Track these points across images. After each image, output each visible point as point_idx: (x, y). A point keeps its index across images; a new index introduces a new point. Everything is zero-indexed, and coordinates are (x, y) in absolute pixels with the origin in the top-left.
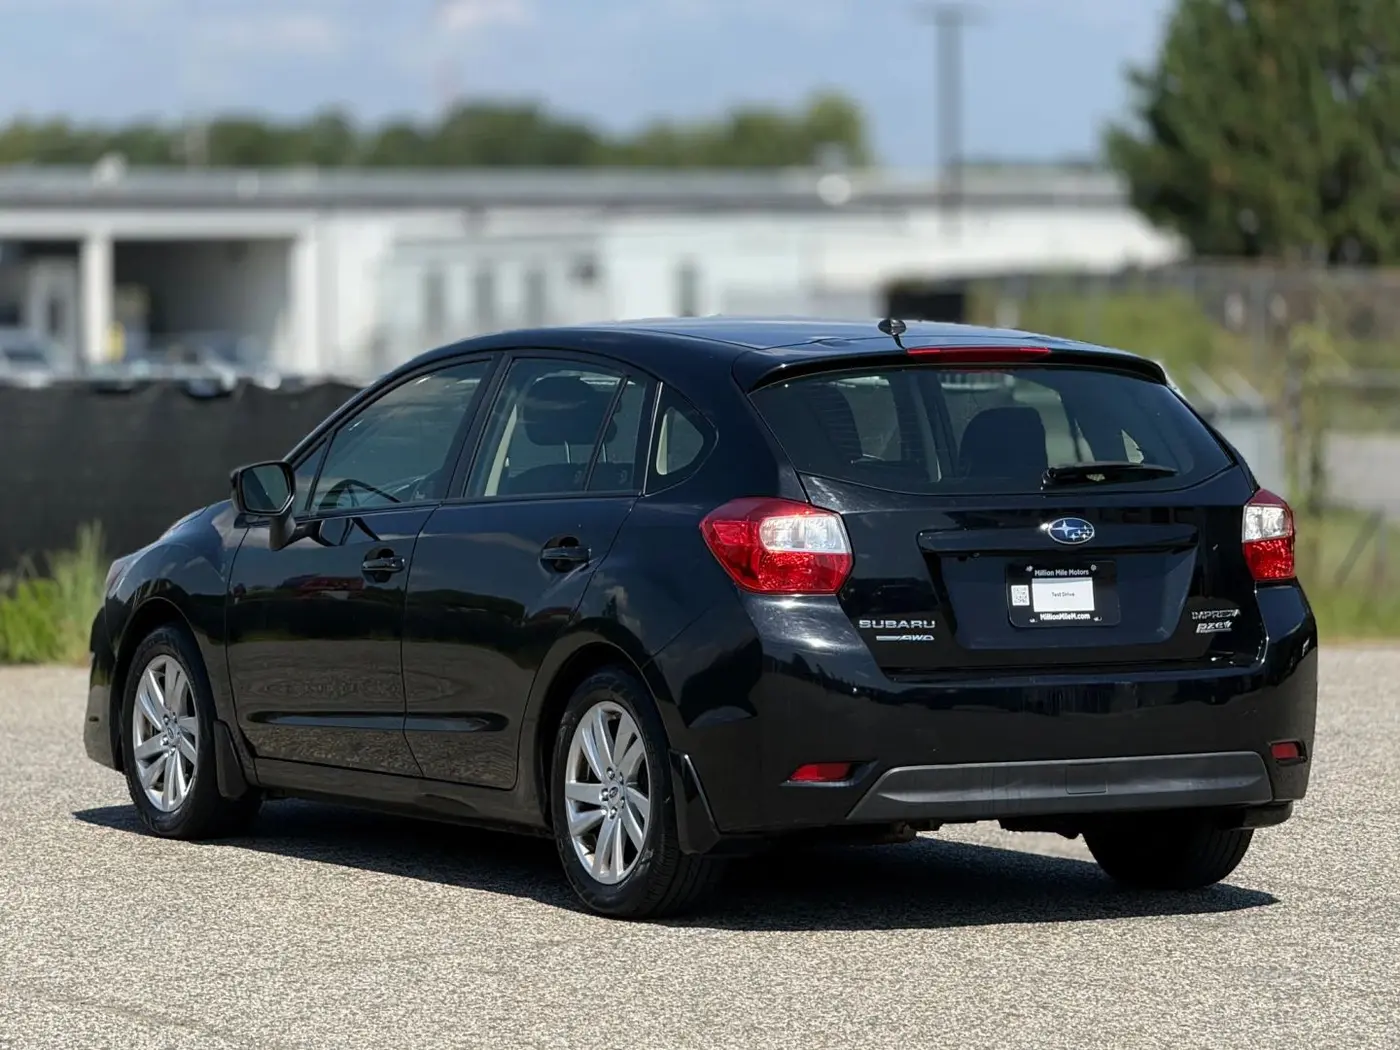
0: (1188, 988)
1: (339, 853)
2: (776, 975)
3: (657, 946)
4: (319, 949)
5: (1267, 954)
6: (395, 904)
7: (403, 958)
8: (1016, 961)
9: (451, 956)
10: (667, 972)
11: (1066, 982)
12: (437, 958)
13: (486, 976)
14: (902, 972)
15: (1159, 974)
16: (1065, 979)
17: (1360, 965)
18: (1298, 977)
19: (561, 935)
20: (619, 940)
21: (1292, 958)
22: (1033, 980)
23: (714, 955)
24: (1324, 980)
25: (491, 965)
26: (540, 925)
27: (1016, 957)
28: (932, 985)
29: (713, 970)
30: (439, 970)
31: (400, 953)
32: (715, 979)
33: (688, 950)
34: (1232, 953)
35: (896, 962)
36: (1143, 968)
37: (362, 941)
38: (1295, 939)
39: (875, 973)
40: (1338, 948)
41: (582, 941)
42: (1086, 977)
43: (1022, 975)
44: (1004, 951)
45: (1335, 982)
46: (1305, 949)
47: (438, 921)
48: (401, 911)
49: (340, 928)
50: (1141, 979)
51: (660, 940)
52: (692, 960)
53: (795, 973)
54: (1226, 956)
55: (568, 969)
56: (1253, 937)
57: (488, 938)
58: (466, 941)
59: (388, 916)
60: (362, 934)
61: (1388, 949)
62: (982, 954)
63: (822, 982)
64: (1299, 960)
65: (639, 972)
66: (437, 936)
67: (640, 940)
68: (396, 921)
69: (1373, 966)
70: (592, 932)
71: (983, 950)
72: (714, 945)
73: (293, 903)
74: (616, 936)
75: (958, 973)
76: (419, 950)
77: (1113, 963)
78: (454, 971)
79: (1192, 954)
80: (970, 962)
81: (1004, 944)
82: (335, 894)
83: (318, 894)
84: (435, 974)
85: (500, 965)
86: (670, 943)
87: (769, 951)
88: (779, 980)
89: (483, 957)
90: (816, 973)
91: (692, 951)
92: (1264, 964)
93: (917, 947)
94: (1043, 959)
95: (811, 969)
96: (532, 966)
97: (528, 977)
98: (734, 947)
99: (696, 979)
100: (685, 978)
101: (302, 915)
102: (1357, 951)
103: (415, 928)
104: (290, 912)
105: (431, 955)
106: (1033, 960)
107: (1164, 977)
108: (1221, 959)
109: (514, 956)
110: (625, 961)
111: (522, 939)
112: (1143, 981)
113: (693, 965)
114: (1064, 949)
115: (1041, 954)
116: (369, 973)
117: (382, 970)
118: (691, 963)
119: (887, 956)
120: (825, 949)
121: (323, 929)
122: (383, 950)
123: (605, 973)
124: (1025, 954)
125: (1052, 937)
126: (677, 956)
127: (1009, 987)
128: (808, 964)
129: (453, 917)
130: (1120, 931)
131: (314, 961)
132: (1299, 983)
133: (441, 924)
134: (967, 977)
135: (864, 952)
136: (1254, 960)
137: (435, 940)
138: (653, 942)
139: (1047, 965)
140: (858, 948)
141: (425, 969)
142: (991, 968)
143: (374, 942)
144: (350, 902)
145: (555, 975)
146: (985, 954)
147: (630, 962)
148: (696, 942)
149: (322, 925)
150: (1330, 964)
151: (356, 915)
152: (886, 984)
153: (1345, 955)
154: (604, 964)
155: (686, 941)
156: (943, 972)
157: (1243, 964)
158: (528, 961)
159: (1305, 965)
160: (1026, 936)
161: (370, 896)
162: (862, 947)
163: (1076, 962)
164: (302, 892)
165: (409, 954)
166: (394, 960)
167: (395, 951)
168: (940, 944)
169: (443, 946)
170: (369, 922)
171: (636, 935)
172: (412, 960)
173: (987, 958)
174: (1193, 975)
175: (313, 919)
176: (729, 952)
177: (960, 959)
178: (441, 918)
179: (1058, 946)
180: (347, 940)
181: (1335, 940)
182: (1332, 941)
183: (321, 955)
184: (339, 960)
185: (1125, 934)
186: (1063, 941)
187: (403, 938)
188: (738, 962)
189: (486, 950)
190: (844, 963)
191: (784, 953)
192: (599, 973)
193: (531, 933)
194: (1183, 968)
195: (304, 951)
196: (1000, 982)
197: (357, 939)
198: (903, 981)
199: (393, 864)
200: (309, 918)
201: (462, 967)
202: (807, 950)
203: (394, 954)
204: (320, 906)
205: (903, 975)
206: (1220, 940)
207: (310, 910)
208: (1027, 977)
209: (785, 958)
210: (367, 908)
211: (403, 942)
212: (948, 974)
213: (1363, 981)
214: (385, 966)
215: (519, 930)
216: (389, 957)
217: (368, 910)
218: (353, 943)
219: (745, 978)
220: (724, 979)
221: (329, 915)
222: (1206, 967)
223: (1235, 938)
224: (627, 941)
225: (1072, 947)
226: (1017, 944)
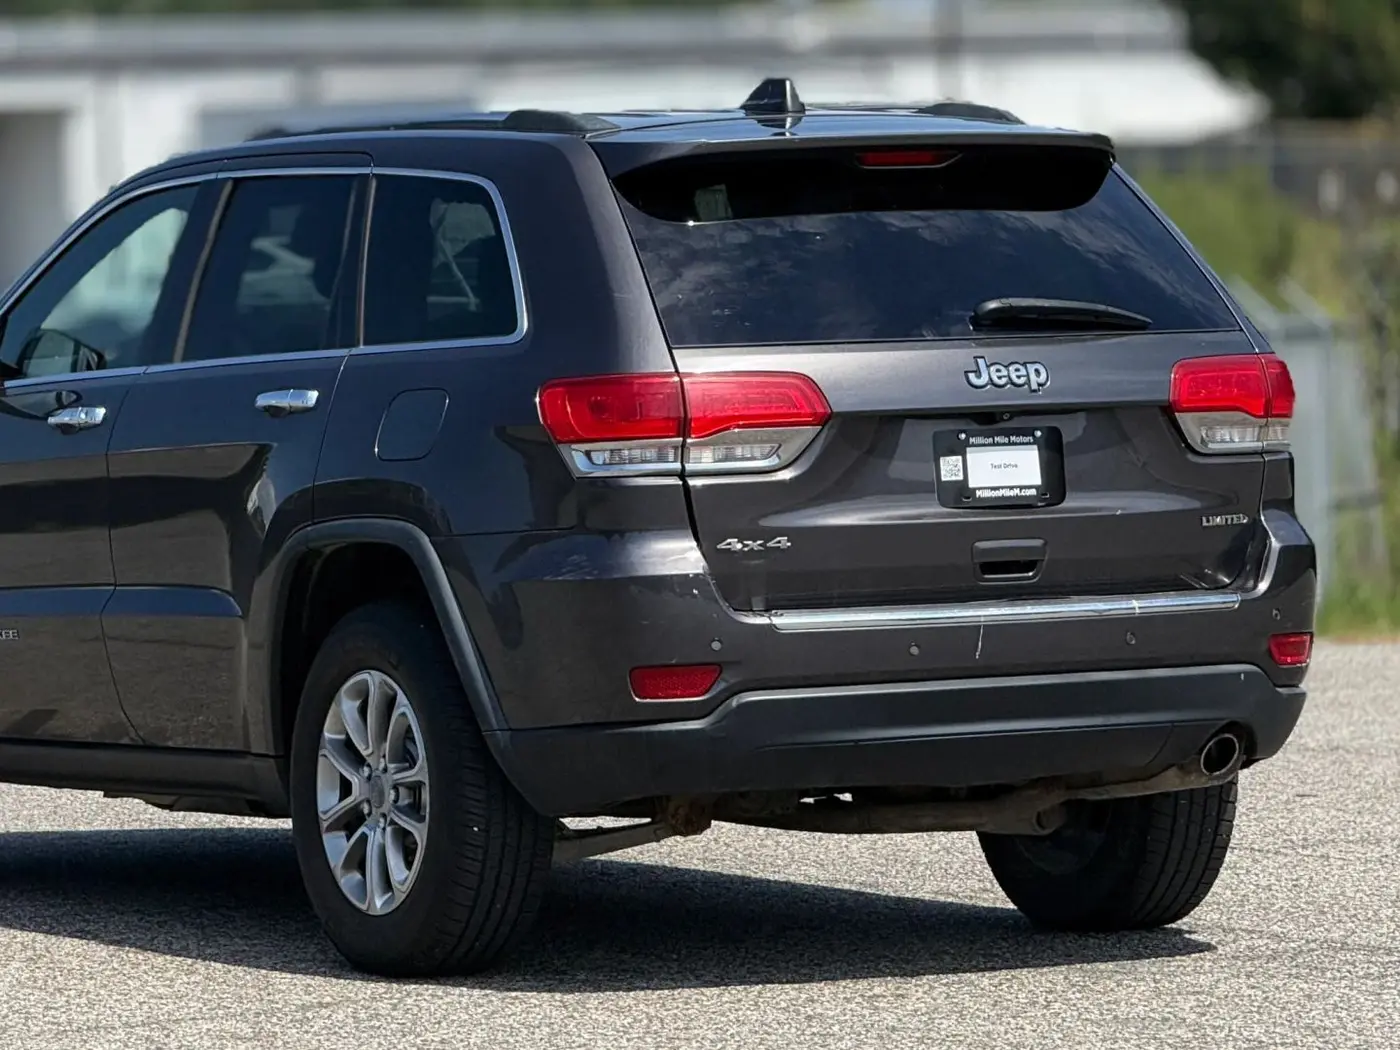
0: (1059, 1042)
1: (77, 908)
2: (579, 1036)
3: (444, 1007)
4: (44, 1016)
5: (1163, 1004)
6: (140, 964)
7: (144, 1024)
8: (864, 1016)
9: (200, 1021)
10: (451, 1035)
11: (918, 1038)
12: (183, 1024)
13: (239, 1042)
14: (727, 1030)
15: (1028, 1027)
16: (918, 1035)
17: (1269, 1014)
18: (1192, 1028)
19: (332, 997)
20: (401, 1000)
21: (1191, 1008)
22: (881, 1037)
23: (510, 1016)
24: (1221, 1031)
25: (248, 1031)
26: (309, 985)
27: (866, 1012)
28: (760, 1044)
29: (505, 1032)
30: (184, 1036)
31: (141, 1019)
32: (507, 1042)
33: (480, 1010)
34: (1123, 1003)
35: (723, 1019)
36: (1012, 1021)
37: (96, 1007)
38: (1201, 986)
39: (696, 1032)
40: (1250, 996)
41: (356, 1002)
42: (943, 1033)
43: (868, 1031)
44: (854, 1005)
45: (1234, 1034)
46: (1209, 998)
47: (188, 984)
48: (146, 973)
49: (72, 993)
50: (1006, 1033)
51: (448, 1000)
52: (483, 1021)
53: (602, 1034)
54: (1114, 1007)
55: (335, 1033)
56: (1153, 985)
57: (245, 1001)
58: (219, 1004)
59: (129, 978)
60: (97, 999)
61: (1309, 997)
62: (827, 1009)
63: (631, 1043)
64: (1198, 1010)
65: (419, 1035)
66: (185, 999)
67: (425, 1000)
68: (138, 984)
69: (1284, 1016)
70: (369, 992)
71: (828, 1006)
72: (512, 1004)
73: (18, 965)
74: (398, 995)
75: (793, 1030)
76: (163, 1015)
77: (978, 1017)
78: (201, 1038)
79: (1074, 1005)
80: (809, 1018)
81: (855, 998)
82: (68, 954)
83: (47, 954)
84: (180, 1041)
85: (257, 1030)
86: (460, 1003)
87: (575, 1010)
88: (583, 1041)
89: (237, 1021)
90: (625, 1033)
91: (484, 1011)
92: (1157, 1016)
93: (751, 1003)
94: (896, 1014)
95: (621, 1029)
96: (294, 1031)
97: (288, 1043)
98: (535, 1006)
99: (484, 1042)
100: (472, 1041)
101: (28, 979)
102: (1271, 998)
103: (160, 991)
104: (13, 976)
105: (176, 1021)
106: (885, 1015)
107: (1034, 1031)
108: (1107, 1010)
109: (274, 1020)
110: (403, 1024)
111: (285, 1001)
112: (1009, 1036)
113: (484, 1026)
114: (925, 1003)
115: (896, 1008)
116: (102, 1041)
117: (117, 1037)
118: (481, 1024)
119: (714, 1013)
120: (641, 1006)
121: (52, 994)
122: (120, 1016)
123: (378, 1037)
124: (877, 1008)
125: (914, 989)
126: (467, 1017)
127: (850, 1044)
128: (619, 1024)
129: (207, 978)
130: (996, 981)
131: (38, 1029)
132: (1190, 1035)
133: (192, 986)
134: (803, 1034)
135: (688, 1009)
136: (1145, 1011)
137: (183, 1004)
138: (440, 1002)
139: (900, 1020)
140: (680, 1005)
141: (167, 1036)
142: (833, 1025)
143: (111, 1008)
144: (85, 963)
145: (319, 1041)
146: (830, 1009)
147: (409, 1024)
148: (491, 1001)
149: (51, 990)
150: (1234, 1014)
151: (91, 979)
152: (707, 1043)
153: (1256, 1004)
154: (379, 1028)
155: (480, 1001)
156: (777, 1029)
157: (1131, 1016)
158: (290, 1025)
159: (1205, 1015)
160: (883, 988)
161: (111, 956)
162: (687, 1003)
163: (936, 1015)
164: (30, 953)
165: (152, 1020)
166: (133, 1027)
167: (135, 1016)
168: (778, 999)
169: (192, 1011)
170: (106, 986)
171: (422, 995)
172: (154, 1026)
173: (831, 1013)
174: (1069, 1028)
175: (40, 982)
176: (528, 1013)
177: (798, 1015)
178: (193, 979)
179: (918, 999)
180: (78, 1005)
181: (1248, 987)
182: (1245, 988)
183: (45, 1023)
184: (68, 1028)
185: (1001, 984)
186: (925, 993)
187: (145, 1002)
188: (537, 1022)
189: (241, 1014)
190: (662, 1021)
191: (593, 1011)
192: (372, 1036)
193: (296, 994)
194: (1060, 1021)
195: (26, 1019)
196: (841, 1039)
197: (91, 1005)
198: (726, 1040)
199: (141, 920)
200: (35, 981)
201: (211, 1032)
202: (621, 1008)
203: (132, 1020)
204: (50, 968)
205: (729, 1033)
206: (1112, 990)
207: (38, 974)
208: (874, 1033)
209: (594, 1017)
210: (106, 969)
211: (145, 1007)
212: (781, 1031)
213: (1266, 1031)
214: (121, 1034)
215: (283, 992)
216: (127, 1023)
217: (107, 973)
218: (86, 1009)
219: (541, 1039)
220: (517, 1041)
221: (59, 978)
222: (1087, 1019)
223: (1130, 986)
224: (409, 1001)
225: (935, 1000)
226: (869, 997)
